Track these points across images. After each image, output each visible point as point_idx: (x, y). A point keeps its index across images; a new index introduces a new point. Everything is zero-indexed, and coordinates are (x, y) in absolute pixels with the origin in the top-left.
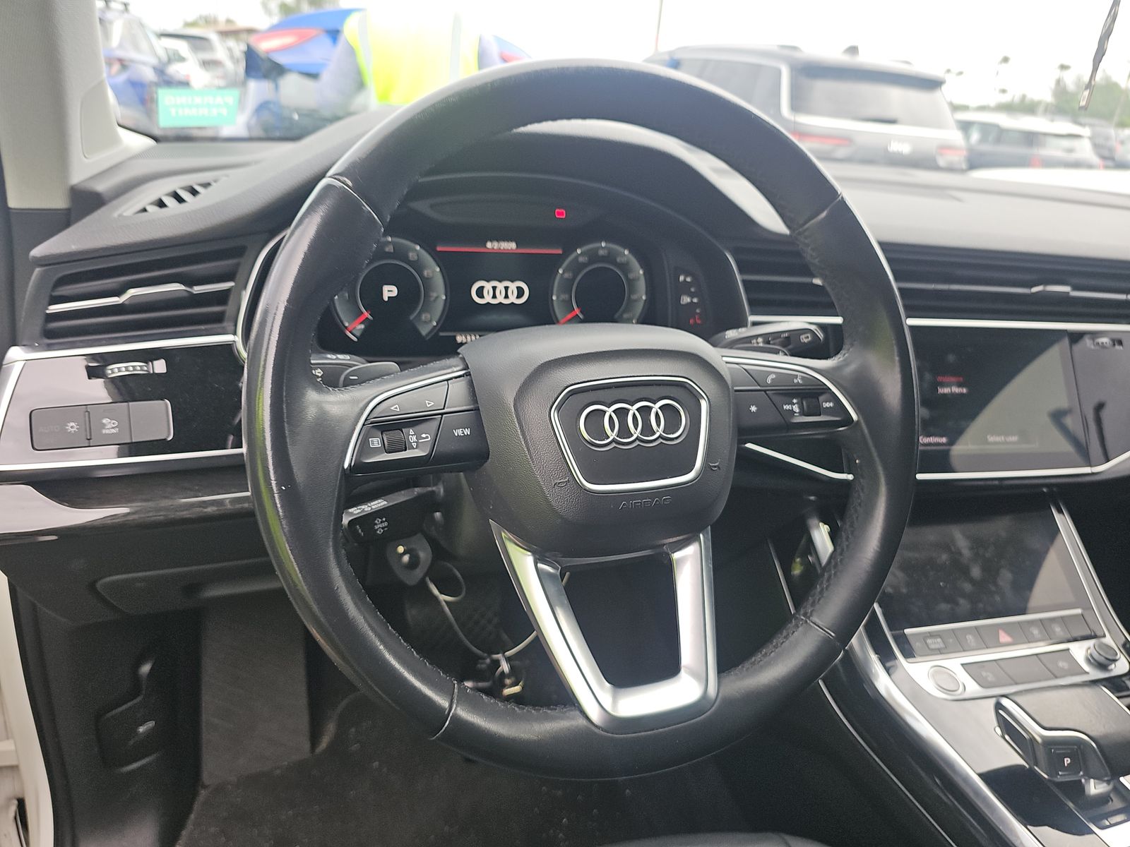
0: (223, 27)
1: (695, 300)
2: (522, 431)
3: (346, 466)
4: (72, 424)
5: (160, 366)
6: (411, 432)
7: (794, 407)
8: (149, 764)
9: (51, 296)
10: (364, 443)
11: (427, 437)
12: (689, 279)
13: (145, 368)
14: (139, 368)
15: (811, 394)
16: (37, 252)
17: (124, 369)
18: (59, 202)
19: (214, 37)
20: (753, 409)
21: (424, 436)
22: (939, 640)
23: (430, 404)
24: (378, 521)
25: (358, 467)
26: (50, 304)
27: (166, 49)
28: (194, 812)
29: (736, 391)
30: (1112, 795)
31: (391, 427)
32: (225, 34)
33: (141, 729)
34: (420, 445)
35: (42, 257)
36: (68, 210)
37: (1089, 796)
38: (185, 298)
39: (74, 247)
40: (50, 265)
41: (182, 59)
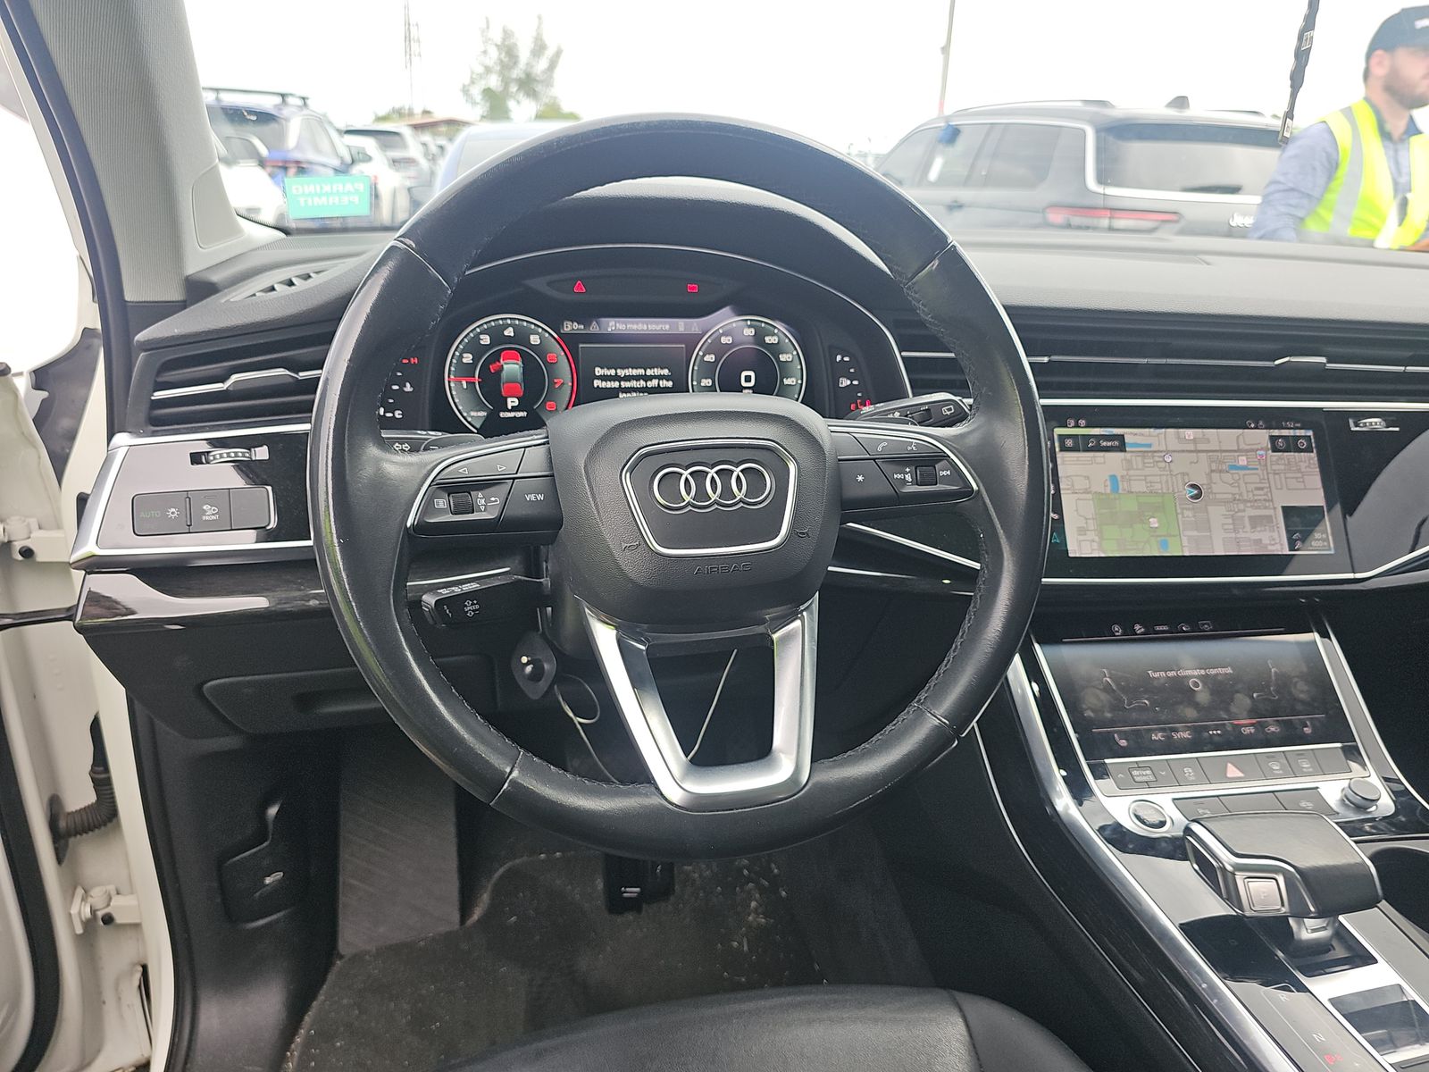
0: (419, 120)
1: (855, 382)
2: (593, 494)
3: (408, 525)
4: (173, 510)
5: (262, 453)
6: (480, 495)
7: (906, 476)
8: (277, 921)
9: (156, 381)
10: (429, 502)
11: (496, 501)
12: (846, 359)
13: (247, 455)
14: (240, 454)
15: (926, 462)
16: (141, 336)
17: (225, 455)
18: (175, 294)
19: (407, 132)
20: (860, 478)
21: (493, 499)
22: (1148, 772)
23: (501, 469)
24: (467, 603)
25: (421, 527)
26: (155, 391)
27: (348, 146)
28: (327, 983)
29: (840, 460)
30: (1335, 943)
31: (459, 490)
32: (418, 128)
33: (268, 880)
34: (488, 508)
35: (145, 341)
36: (185, 301)
37: (1301, 941)
38: (290, 383)
39: (176, 332)
40: (157, 349)
41: (368, 159)
